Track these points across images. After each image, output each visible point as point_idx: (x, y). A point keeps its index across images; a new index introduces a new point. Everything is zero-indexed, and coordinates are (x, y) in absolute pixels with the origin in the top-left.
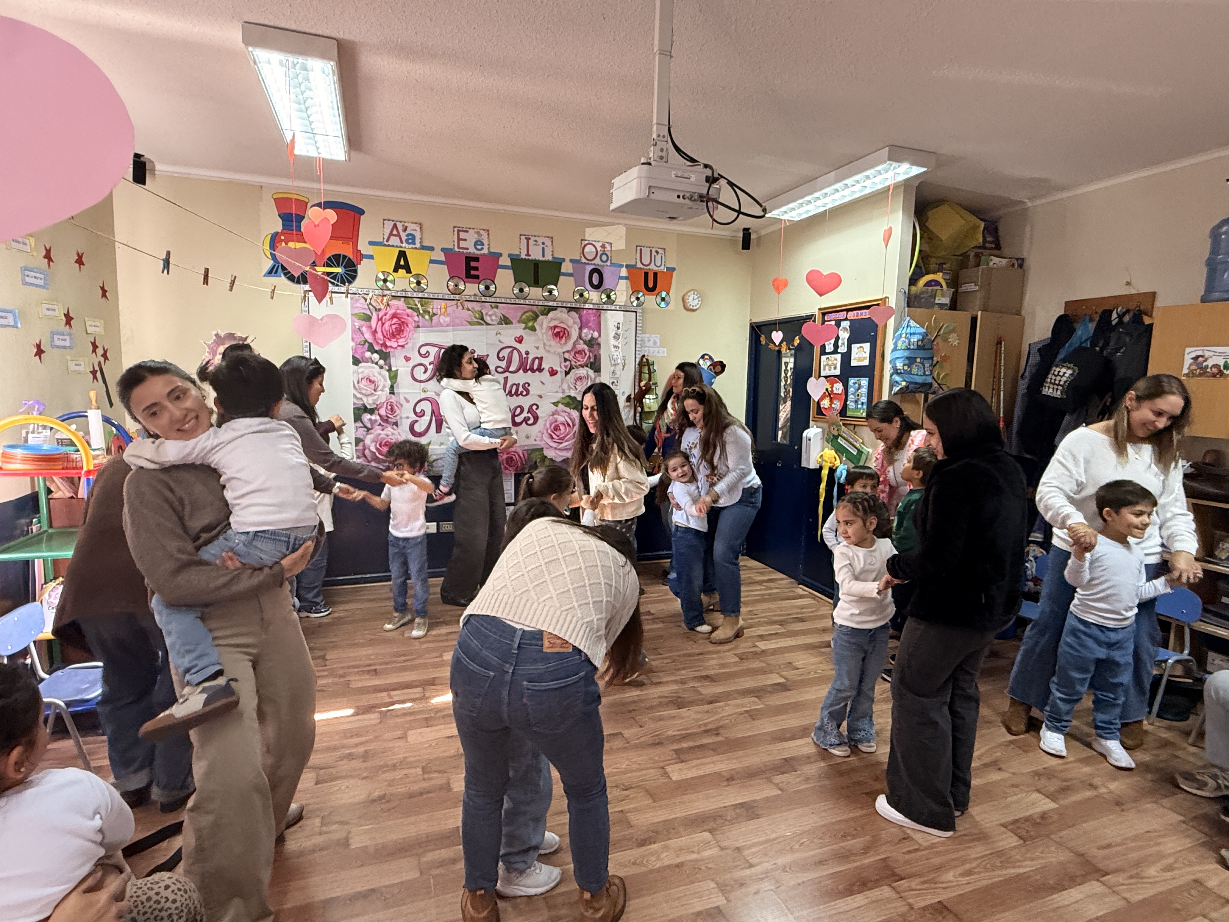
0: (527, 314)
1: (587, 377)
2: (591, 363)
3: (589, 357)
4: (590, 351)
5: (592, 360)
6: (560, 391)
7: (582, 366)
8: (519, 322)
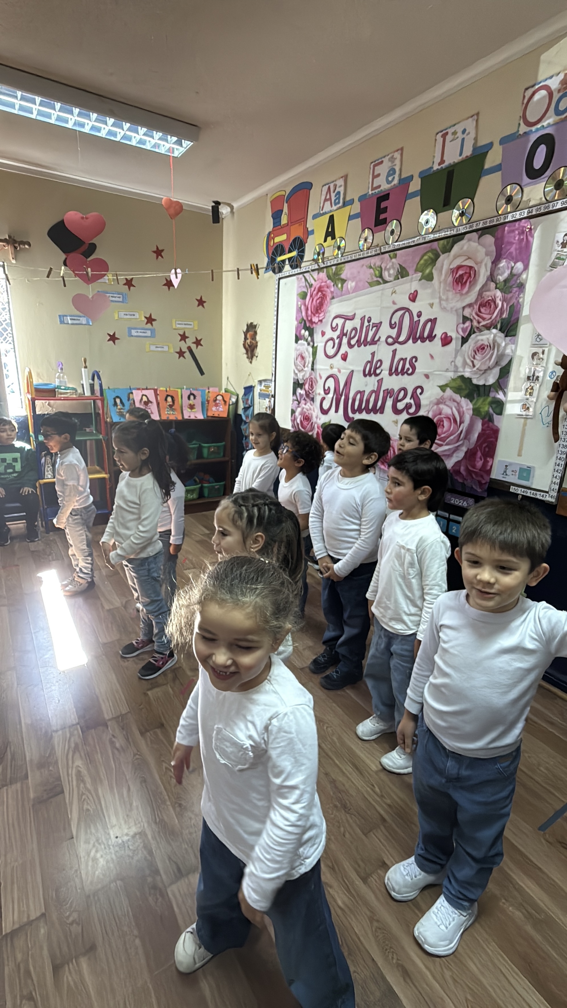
0: (426, 257)
1: (494, 345)
2: (503, 321)
3: (501, 312)
4: (504, 300)
5: (504, 316)
6: (452, 368)
7: (488, 327)
8: (416, 271)
